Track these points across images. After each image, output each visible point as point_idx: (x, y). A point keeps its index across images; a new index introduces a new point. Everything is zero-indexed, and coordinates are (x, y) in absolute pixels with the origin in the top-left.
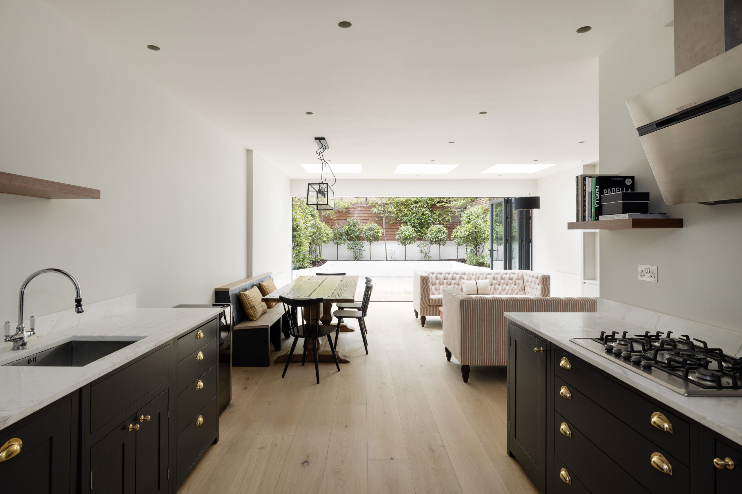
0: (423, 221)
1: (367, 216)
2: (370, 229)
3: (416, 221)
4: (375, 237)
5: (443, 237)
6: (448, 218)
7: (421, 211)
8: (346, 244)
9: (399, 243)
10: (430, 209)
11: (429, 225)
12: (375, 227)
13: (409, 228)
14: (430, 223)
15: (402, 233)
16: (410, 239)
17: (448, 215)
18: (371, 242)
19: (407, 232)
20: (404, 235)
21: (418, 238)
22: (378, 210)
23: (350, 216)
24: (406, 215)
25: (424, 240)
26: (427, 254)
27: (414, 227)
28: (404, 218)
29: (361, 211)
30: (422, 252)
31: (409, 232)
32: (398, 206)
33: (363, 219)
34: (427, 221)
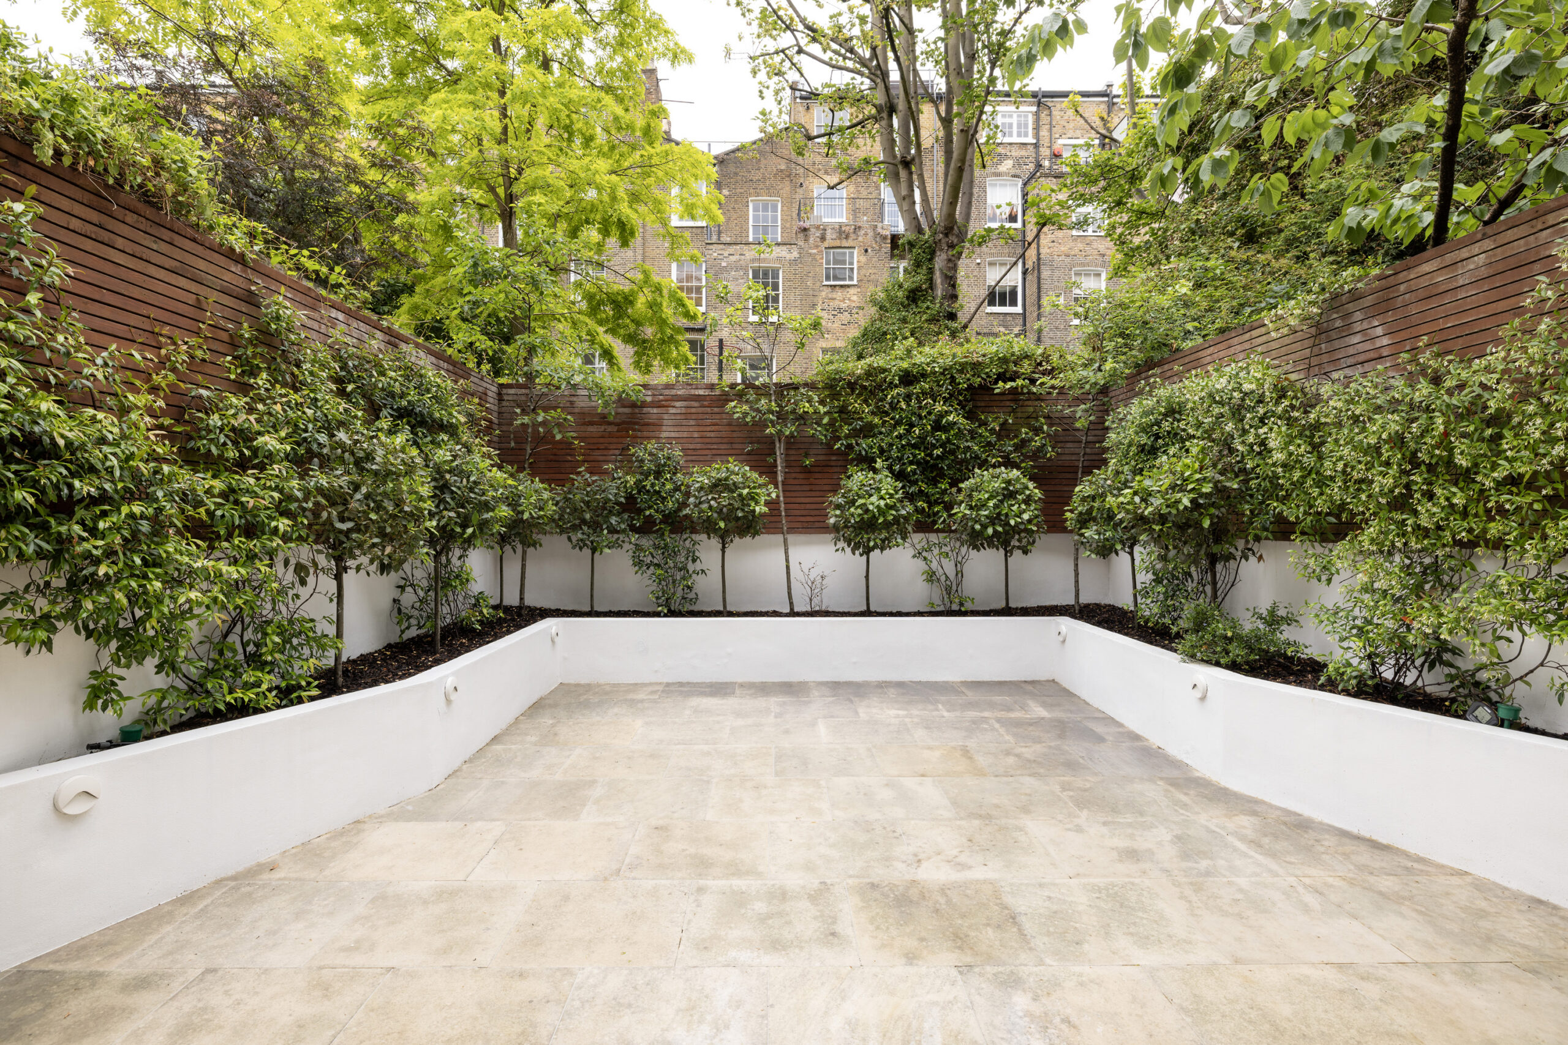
0: (937, 452)
1: (713, 435)
2: (718, 486)
3: (908, 455)
4: (738, 519)
5: (1026, 516)
6: (1037, 442)
7: (930, 413)
8: (626, 546)
9: (841, 544)
10: (963, 408)
11: (962, 469)
12: (738, 479)
13: (880, 481)
14: (963, 461)
15: (853, 502)
16: (887, 525)
17: (1037, 431)
18: (724, 538)
19: (874, 499)
20: (859, 511)
21: (918, 521)
22: (758, 410)
23: (645, 434)
24: (867, 431)
25: (942, 531)
26: (954, 588)
27: (899, 476)
28: (860, 441)
29: (687, 415)
30: (931, 577)
31: (882, 498)
32: (835, 396)
33: (698, 446)
34: (953, 452)
